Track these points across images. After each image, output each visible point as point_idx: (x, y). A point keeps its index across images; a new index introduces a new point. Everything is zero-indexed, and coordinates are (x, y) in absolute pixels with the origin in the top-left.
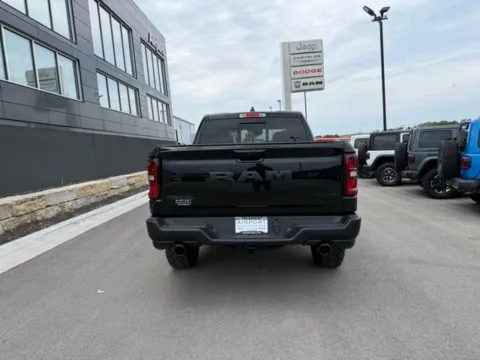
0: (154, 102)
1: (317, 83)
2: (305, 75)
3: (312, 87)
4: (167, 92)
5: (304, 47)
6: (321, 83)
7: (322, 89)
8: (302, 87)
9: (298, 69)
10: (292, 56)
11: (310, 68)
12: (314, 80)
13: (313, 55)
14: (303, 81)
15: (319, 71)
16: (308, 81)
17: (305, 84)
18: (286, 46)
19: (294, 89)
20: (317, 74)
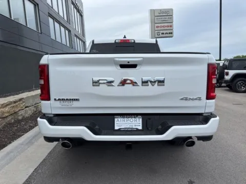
0: (78, 40)
1: (169, 33)
2: (162, 28)
3: (167, 35)
4: (84, 35)
5: (163, 12)
6: (172, 33)
7: (172, 37)
8: (161, 35)
9: (159, 25)
10: (156, 18)
11: (166, 24)
12: (168, 32)
13: (168, 17)
14: (161, 32)
15: (171, 26)
16: (165, 32)
17: (162, 34)
18: (153, 12)
19: (157, 36)
20: (169, 28)
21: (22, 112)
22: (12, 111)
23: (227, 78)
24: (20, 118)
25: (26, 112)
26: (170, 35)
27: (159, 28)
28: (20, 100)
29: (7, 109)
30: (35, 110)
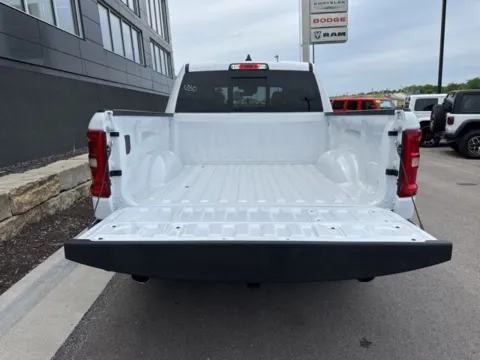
0: (157, 48)
1: (340, 34)
2: (326, 24)
3: (334, 38)
4: (167, 38)
6: (344, 34)
7: (344, 41)
8: (323, 39)
9: (319, 17)
10: (313, 2)
11: (333, 16)
12: (337, 31)
14: (324, 31)
15: (343, 20)
16: (330, 31)
17: (326, 35)
19: (314, 40)
20: (340, 23)
21: (55, 201)
22: (36, 200)
23: (451, 129)
24: (52, 212)
25: (62, 201)
26: (341, 38)
27: (319, 24)
28: (51, 178)
29: (27, 197)
30: (79, 195)
